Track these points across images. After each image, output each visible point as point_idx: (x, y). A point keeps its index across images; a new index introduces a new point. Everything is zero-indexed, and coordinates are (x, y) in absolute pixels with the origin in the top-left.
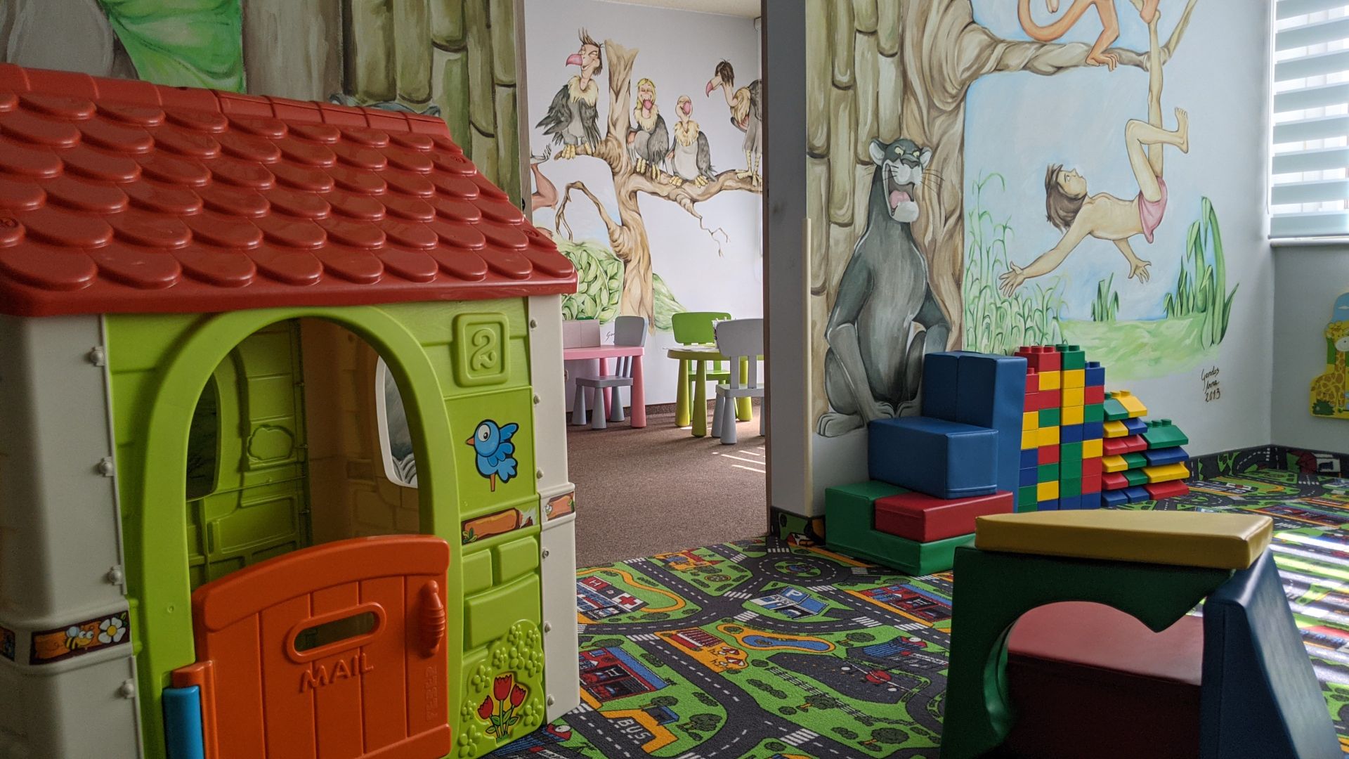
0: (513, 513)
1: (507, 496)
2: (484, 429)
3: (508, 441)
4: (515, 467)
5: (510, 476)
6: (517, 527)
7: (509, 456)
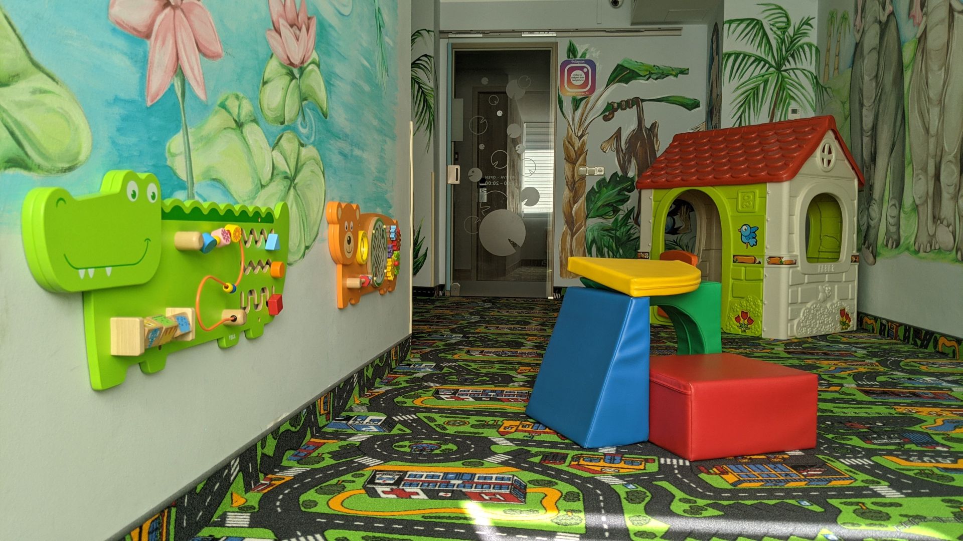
0: (753, 258)
1: (751, 251)
2: (745, 227)
3: (754, 232)
4: (756, 242)
5: (754, 245)
6: (755, 263)
7: (754, 238)
